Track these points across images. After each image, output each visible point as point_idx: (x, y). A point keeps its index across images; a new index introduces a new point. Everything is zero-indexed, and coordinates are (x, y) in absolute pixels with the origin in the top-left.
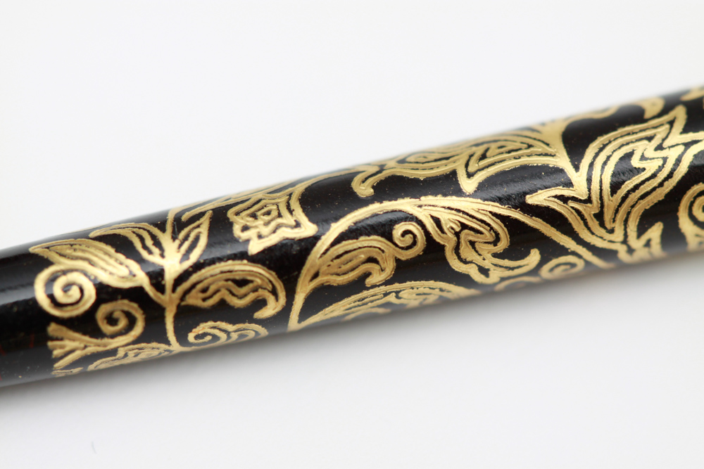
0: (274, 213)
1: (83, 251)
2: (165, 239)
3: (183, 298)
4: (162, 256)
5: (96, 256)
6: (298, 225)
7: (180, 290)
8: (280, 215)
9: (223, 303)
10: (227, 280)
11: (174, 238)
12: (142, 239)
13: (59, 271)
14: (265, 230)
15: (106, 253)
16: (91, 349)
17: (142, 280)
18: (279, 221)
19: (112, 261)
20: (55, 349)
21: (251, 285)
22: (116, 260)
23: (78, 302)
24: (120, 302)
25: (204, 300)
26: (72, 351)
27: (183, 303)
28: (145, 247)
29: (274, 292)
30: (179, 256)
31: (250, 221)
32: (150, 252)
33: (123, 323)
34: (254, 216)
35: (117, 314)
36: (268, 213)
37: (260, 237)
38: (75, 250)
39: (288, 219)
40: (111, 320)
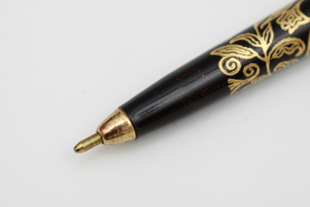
0: (293, 17)
1: (231, 49)
2: (258, 37)
3: (271, 57)
4: (260, 44)
5: (237, 50)
6: (303, 19)
7: (270, 54)
8: (295, 18)
9: (285, 54)
10: (285, 46)
11: (262, 36)
12: (250, 40)
13: (225, 59)
14: (293, 24)
15: (240, 48)
16: (243, 84)
17: (256, 54)
18: (296, 20)
19: (243, 50)
20: (231, 88)
21: (293, 46)
22: (244, 50)
23: (236, 68)
24: (250, 64)
25: (278, 55)
26: (236, 87)
27: (272, 59)
28: (253, 42)
29: (301, 46)
30: (266, 42)
31: (285, 23)
32: (255, 44)
33: (252, 72)
34: (286, 20)
35: (250, 69)
36: (291, 18)
37: (292, 27)
38: (228, 50)
39: (299, 18)
40: (248, 72)
